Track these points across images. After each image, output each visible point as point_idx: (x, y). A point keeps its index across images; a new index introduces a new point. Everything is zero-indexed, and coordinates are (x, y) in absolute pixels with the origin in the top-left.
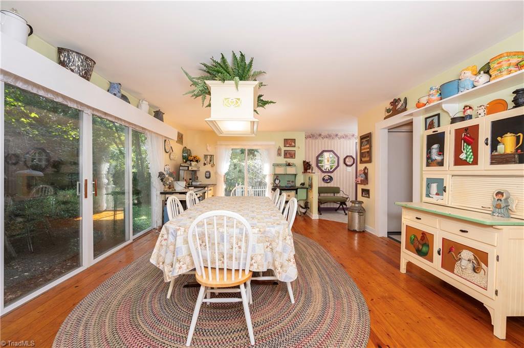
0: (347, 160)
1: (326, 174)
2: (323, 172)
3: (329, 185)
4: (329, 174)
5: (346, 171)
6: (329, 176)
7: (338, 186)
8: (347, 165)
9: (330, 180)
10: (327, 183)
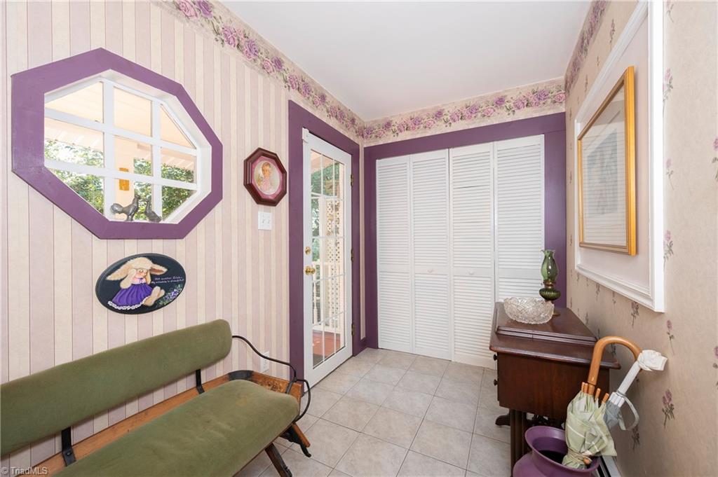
0: (258, 170)
1: (130, 247)
2: (105, 230)
3: (157, 324)
4: (159, 247)
5: (254, 226)
6: (155, 259)
7: (218, 316)
8: (259, 199)
9: (168, 288)
10: (144, 309)
